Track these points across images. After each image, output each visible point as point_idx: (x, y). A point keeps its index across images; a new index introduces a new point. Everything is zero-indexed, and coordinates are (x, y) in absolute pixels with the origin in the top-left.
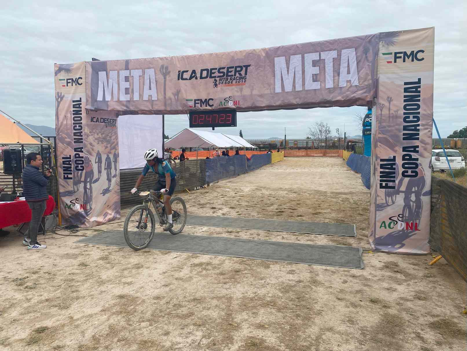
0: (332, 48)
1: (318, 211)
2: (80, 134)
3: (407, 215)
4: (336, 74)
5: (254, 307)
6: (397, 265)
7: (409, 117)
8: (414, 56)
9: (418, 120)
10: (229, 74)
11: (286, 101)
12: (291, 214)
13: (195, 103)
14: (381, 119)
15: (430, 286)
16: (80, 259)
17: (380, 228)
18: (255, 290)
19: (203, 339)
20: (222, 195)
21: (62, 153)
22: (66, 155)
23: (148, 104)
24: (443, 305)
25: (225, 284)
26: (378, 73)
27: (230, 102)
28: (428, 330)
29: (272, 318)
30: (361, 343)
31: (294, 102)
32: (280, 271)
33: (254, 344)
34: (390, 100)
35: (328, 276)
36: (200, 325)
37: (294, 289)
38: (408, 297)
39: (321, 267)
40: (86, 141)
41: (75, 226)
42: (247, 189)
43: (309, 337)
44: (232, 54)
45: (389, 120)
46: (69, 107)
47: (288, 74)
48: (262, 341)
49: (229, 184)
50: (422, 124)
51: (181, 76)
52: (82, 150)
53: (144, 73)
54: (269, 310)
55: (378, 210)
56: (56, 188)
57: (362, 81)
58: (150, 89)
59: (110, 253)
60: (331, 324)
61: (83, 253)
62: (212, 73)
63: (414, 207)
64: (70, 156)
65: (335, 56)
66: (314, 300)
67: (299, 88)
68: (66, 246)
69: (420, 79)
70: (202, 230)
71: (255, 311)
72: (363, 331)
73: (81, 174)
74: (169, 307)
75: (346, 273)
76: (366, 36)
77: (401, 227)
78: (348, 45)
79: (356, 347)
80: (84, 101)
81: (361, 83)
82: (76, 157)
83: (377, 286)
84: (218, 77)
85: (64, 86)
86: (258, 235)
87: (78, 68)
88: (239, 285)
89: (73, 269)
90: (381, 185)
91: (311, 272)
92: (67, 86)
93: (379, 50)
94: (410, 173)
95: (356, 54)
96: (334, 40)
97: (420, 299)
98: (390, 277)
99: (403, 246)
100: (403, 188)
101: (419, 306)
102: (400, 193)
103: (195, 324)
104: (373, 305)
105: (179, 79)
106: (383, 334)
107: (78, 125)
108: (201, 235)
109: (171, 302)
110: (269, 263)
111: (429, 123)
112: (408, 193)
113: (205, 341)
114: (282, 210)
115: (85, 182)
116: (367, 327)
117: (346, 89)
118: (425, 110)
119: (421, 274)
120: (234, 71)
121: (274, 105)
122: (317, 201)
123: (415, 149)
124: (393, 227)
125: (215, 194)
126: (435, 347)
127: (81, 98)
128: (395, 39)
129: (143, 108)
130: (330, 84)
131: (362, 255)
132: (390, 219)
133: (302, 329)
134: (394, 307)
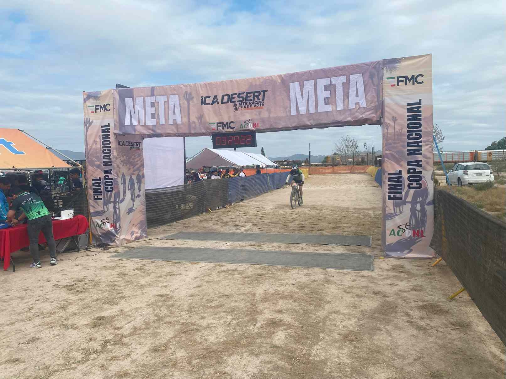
0: (341, 73)
1: (338, 225)
2: (109, 157)
3: (414, 223)
4: (346, 97)
5: (275, 299)
6: (402, 267)
7: (412, 135)
8: (414, 80)
9: (420, 137)
10: (248, 99)
11: (301, 123)
12: (311, 229)
13: (218, 126)
14: (387, 137)
15: (427, 282)
16: (118, 270)
17: (390, 236)
18: (276, 288)
19: (233, 320)
20: (245, 214)
21: (92, 175)
22: (96, 178)
23: (173, 127)
24: (435, 294)
25: (249, 284)
26: (383, 95)
27: (250, 124)
28: (417, 310)
29: (289, 306)
30: (359, 319)
31: (308, 123)
32: (298, 274)
33: (274, 323)
34: (394, 119)
35: (341, 276)
36: (230, 312)
37: (309, 286)
38: (406, 289)
39: (335, 270)
40: (114, 163)
41: (106, 244)
42: (269, 208)
43: (319, 317)
44: (250, 81)
45: (395, 138)
46: (98, 132)
47: (302, 97)
48: (281, 321)
49: (251, 203)
50: (423, 140)
51: (203, 101)
52: (111, 172)
53: (168, 99)
54: (287, 301)
55: (388, 220)
56: (86, 209)
57: (370, 103)
58: (174, 113)
59: (144, 265)
60: (337, 309)
61: (119, 265)
62: (232, 98)
63: (420, 216)
64: (100, 178)
65: (345, 81)
66: (325, 293)
67: (312, 110)
68: (101, 260)
69: (420, 101)
70: (227, 244)
71: (275, 302)
72: (363, 313)
73: (111, 194)
74: (203, 301)
75: (355, 274)
76: (371, 63)
77: (408, 235)
78: (356, 71)
79: (356, 322)
80: (112, 125)
81: (368, 105)
82: (105, 179)
83: (382, 283)
84: (238, 101)
85: (92, 112)
86: (279, 247)
87: (106, 95)
88: (261, 285)
89: (114, 278)
90: (389, 196)
91: (325, 274)
92: (96, 112)
93: (383, 75)
94: (414, 185)
95: (363, 79)
96: (344, 66)
97: (415, 290)
98: (395, 277)
99: (410, 251)
100: (409, 199)
101: (414, 295)
102: (407, 204)
103: (224, 312)
104: (375, 296)
105: (202, 105)
106: (379, 314)
107: (106, 149)
108: (226, 248)
109: (205, 298)
110: (288, 268)
111: (430, 139)
112: (414, 202)
113: (234, 322)
114: (303, 225)
115: (115, 203)
116: (367, 310)
117: (355, 110)
118: (426, 128)
119: (422, 273)
120: (252, 96)
121: (291, 126)
122: (338, 216)
123: (418, 163)
124: (402, 235)
125: (238, 213)
126: (419, 320)
127: (109, 123)
128: (397, 65)
129: (169, 131)
130: (340, 106)
131: (373, 260)
132: (399, 227)
133: (313, 312)
134: (392, 296)
